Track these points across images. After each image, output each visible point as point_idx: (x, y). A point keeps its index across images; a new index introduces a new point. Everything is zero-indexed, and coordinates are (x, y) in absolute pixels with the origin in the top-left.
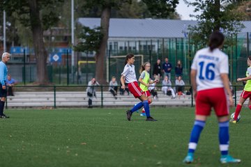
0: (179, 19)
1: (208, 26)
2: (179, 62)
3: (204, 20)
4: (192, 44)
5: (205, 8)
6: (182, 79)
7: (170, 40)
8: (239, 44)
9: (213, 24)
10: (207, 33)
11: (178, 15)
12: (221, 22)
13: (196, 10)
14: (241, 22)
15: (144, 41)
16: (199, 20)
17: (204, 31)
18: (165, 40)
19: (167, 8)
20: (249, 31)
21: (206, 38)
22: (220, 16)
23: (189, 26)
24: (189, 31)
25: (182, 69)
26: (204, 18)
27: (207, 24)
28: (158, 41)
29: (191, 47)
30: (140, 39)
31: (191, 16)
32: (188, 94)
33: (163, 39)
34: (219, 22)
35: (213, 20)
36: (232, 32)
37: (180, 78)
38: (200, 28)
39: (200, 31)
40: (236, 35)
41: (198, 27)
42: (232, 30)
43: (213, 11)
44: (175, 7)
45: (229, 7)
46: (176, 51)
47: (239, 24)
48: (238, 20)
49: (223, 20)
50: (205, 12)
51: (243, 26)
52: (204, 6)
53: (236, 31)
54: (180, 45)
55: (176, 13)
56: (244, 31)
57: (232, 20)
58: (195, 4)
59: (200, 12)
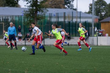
0: (20, 7)
1: (33, 10)
2: (20, 26)
3: (31, 8)
4: (26, 18)
5: (31, 2)
6: (21, 33)
7: (16, 16)
8: (46, 18)
9: (35, 10)
10: (32, 14)
11: (20, 6)
12: (38, 9)
13: (27, 3)
14: (47, 9)
15: (4, 17)
16: (29, 8)
17: (31, 13)
18: (14, 16)
19: (15, 2)
20: (50, 13)
21: (31, 15)
22: (38, 6)
23: (24, 10)
24: (24, 13)
25: (21, 29)
26: (31, 7)
27: (32, 9)
28: (11, 17)
29: (25, 20)
30: (3, 16)
31: (25, 6)
32: (23, 40)
33: (13, 16)
34: (37, 9)
35: (34, 8)
36: (43, 13)
37: (20, 33)
38: (29, 11)
39: (29, 12)
40: (45, 14)
41: (28, 11)
42: (43, 12)
43: (35, 4)
44: (18, 2)
45: (42, 2)
46: (19, 21)
47: (46, 10)
48: (46, 8)
49: (39, 8)
50: (31, 4)
51: (48, 11)
52: (31, 1)
53: (45, 13)
54: (20, 19)
55: (19, 5)
56: (48, 13)
57: (43, 8)
58: (27, 1)
59: (29, 4)
